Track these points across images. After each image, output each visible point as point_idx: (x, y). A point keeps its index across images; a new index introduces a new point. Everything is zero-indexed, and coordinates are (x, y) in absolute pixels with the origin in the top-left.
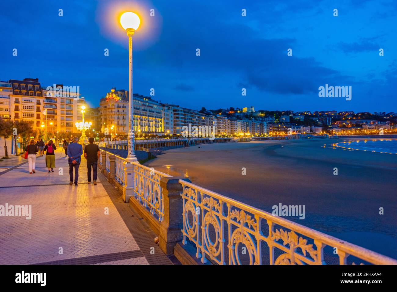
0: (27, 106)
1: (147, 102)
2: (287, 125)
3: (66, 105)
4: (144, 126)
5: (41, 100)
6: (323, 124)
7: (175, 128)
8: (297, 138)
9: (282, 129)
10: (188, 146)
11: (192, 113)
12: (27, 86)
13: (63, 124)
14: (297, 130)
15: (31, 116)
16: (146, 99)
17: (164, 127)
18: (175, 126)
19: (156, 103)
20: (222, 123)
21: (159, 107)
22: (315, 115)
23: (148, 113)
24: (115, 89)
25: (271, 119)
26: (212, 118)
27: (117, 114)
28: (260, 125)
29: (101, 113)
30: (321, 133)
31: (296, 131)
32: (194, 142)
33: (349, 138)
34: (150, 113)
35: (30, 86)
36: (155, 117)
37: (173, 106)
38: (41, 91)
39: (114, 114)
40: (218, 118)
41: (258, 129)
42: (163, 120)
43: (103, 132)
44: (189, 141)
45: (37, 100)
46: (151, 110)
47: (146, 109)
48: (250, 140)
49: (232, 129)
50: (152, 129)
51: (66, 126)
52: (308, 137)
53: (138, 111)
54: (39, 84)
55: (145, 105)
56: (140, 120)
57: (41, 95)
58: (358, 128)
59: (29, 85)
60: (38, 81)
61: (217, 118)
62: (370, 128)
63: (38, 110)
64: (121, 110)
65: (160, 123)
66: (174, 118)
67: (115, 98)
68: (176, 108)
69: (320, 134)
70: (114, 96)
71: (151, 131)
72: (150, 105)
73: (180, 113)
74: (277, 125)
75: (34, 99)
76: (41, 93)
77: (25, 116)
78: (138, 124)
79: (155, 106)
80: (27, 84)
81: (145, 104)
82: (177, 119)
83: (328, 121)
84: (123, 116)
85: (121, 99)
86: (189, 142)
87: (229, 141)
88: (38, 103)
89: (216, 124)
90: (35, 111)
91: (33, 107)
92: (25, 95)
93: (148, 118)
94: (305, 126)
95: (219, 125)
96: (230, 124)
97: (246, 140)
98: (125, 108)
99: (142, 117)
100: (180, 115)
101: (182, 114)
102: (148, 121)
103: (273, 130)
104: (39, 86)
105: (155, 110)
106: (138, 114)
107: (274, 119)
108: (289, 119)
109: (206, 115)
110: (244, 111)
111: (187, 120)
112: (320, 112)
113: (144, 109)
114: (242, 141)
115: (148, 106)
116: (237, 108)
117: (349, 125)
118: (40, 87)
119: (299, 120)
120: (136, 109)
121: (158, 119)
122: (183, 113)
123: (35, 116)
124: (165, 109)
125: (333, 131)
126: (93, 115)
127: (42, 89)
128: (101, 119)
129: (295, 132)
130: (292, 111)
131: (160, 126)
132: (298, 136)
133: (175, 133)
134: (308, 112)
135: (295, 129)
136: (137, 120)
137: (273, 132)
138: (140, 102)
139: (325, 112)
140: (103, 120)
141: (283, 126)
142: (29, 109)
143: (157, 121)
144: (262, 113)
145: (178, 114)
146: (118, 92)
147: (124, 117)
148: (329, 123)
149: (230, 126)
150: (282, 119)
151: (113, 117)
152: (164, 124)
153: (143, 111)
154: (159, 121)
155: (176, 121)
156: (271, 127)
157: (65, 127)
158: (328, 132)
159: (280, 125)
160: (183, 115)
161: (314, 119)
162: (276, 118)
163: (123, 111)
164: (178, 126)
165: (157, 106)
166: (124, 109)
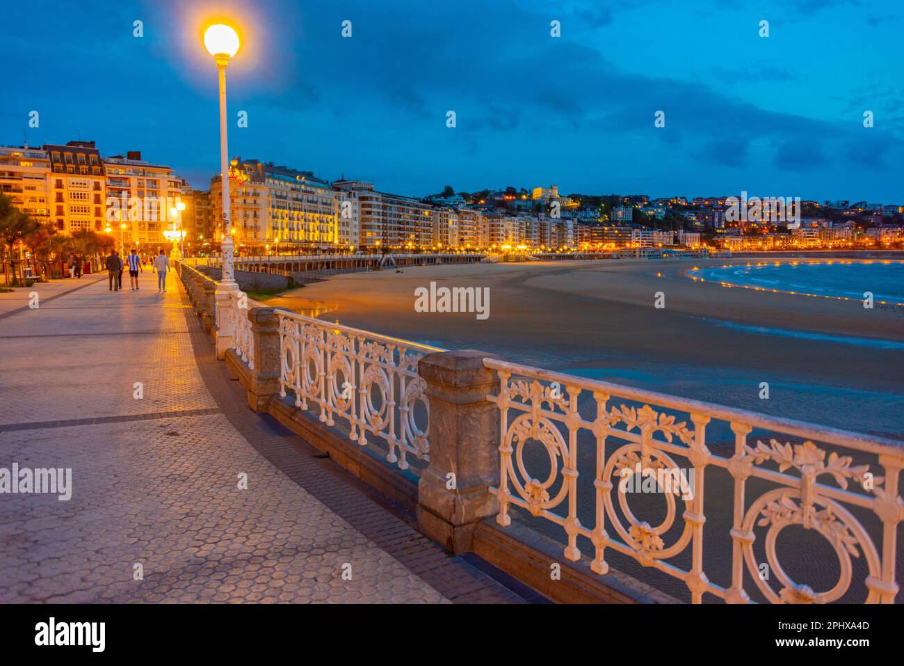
0: (78, 194)
1: (303, 183)
2: (622, 228)
3: (148, 190)
4: (296, 229)
5: (102, 182)
6: (706, 226)
7: (363, 234)
8: (637, 257)
9: (611, 236)
10: (379, 269)
11: (400, 204)
12: (75, 157)
13: (143, 226)
14: (645, 239)
15: (85, 211)
16: (300, 178)
17: (339, 231)
18: (363, 230)
19: (321, 185)
20: (470, 223)
21: (327, 192)
22: (696, 206)
23: (305, 205)
24: (239, 159)
25: (592, 214)
26: (446, 213)
27: (243, 207)
28: (559, 227)
29: (214, 206)
30: (695, 245)
31: (643, 242)
32: (394, 262)
33: (758, 257)
34: (309, 204)
35: (80, 157)
36: (320, 213)
37: (360, 189)
38: (100, 165)
39: (237, 208)
40: (460, 212)
41: (553, 236)
42: (336, 217)
43: (217, 241)
44: (382, 259)
45: (95, 183)
46: (310, 199)
47: (300, 197)
48: (527, 260)
49: (493, 235)
50: (313, 236)
51: (149, 229)
52: (664, 253)
53: (285, 201)
54: (97, 152)
55: (298, 190)
56: (287, 219)
57: (102, 173)
58: (782, 237)
59: (79, 155)
60: (93, 146)
61: (458, 212)
62: (808, 237)
63: (97, 200)
64: (250, 200)
65: (331, 224)
66: (362, 214)
67: (239, 178)
68: (366, 194)
69: (693, 248)
70: (237, 173)
71: (311, 239)
72: (309, 189)
73: (374, 203)
74: (600, 228)
75: (90, 181)
76: (102, 169)
77: (75, 211)
78: (285, 226)
79: (319, 191)
80: (75, 152)
81: (298, 187)
82: (367, 216)
83: (716, 220)
84: (255, 212)
85: (249, 180)
86: (382, 262)
87: (479, 260)
88: (97, 187)
89: (455, 226)
90: (92, 202)
91: (88, 194)
92: (73, 173)
93: (305, 215)
94: (663, 231)
95: (462, 228)
96: (487, 225)
97: (518, 259)
98: (258, 196)
99: (292, 212)
100: (375, 207)
101: (378, 206)
102: (305, 220)
103: (591, 239)
104: (96, 156)
105: (320, 200)
106: (284, 208)
107: (598, 215)
108: (631, 215)
109: (432, 207)
110: (535, 197)
111: (389, 218)
112: (706, 200)
113: (296, 197)
114: (507, 262)
115: (305, 191)
116: (522, 190)
117: (764, 229)
118: (99, 158)
119: (653, 217)
120: (281, 197)
121: (326, 216)
122: (381, 204)
123: (93, 211)
124: (341, 196)
125: (724, 241)
126: (200, 206)
127: (102, 162)
128: (214, 217)
129: (638, 242)
130: (647, 197)
131: (329, 229)
132: (640, 252)
133: (364, 244)
134: (681, 198)
135: (639, 236)
136: (282, 218)
137: (592, 242)
138: (287, 184)
139: (718, 199)
140: (217, 219)
141: (613, 230)
142: (81, 198)
143: (325, 220)
144: (574, 201)
145: (370, 206)
146: (245, 165)
147: (257, 213)
148: (720, 225)
149: (487, 228)
150: (616, 215)
151: (235, 212)
152: (339, 225)
153: (295, 202)
154: (329, 220)
155: (367, 220)
156: (586, 231)
157: (147, 231)
158: (712, 244)
159: (606, 228)
160: (381, 207)
161: (686, 214)
162: (602, 213)
163: (255, 201)
164: (370, 230)
165: (323, 191)
166: (255, 198)
